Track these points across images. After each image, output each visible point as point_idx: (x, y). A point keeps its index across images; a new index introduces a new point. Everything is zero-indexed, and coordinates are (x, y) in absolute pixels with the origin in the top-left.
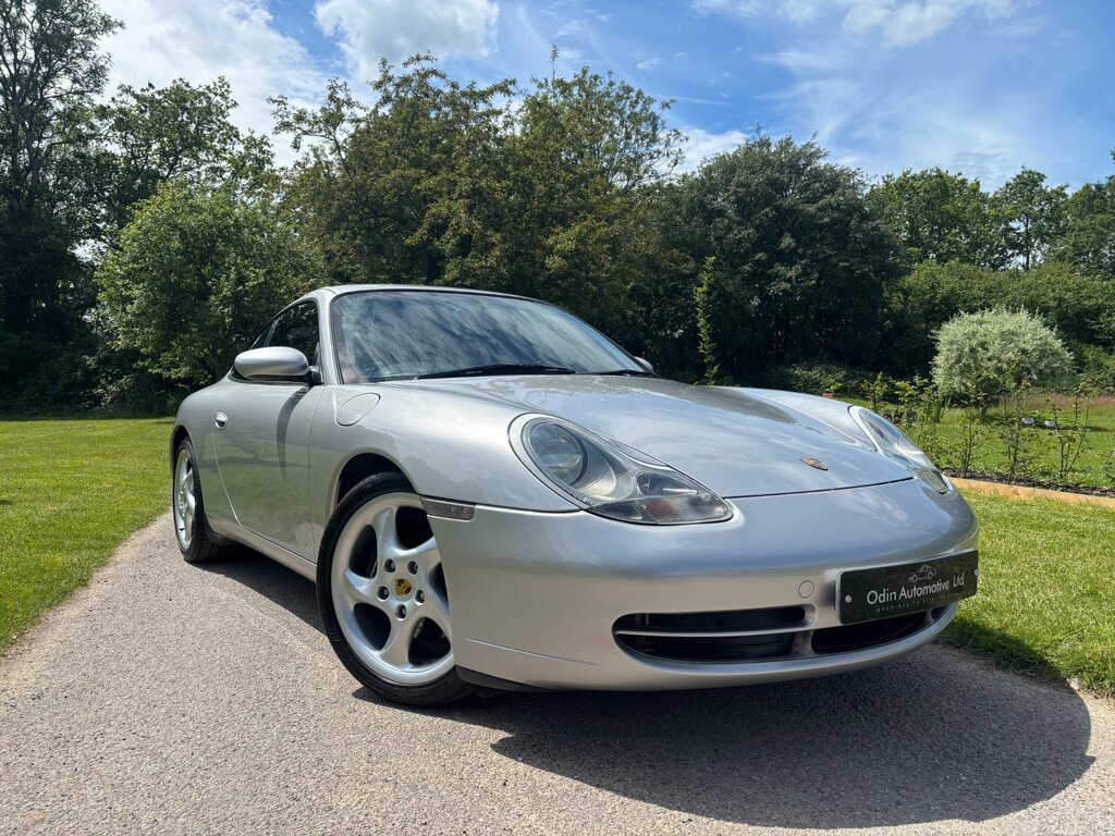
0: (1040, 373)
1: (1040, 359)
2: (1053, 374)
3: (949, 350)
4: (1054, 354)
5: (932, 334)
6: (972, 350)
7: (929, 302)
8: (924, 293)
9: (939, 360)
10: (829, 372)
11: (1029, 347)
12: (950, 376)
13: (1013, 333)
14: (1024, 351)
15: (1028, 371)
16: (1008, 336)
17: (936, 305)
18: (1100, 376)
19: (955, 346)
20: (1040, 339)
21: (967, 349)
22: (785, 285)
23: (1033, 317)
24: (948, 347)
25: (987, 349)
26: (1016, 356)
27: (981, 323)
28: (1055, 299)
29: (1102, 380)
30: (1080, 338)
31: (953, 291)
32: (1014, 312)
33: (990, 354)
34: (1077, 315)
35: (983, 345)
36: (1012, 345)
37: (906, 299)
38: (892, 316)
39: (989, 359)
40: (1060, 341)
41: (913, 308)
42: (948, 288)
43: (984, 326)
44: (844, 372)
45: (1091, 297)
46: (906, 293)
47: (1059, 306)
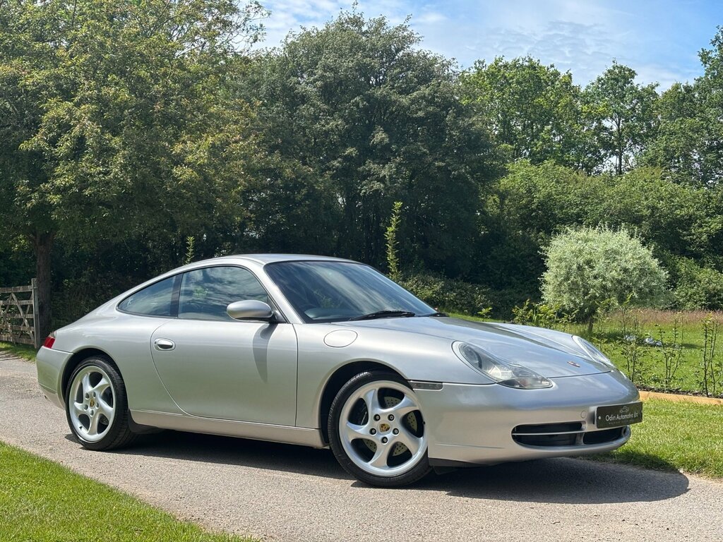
0: (640, 291)
1: (640, 279)
2: (651, 292)
3: (558, 267)
4: (652, 273)
5: (541, 250)
6: (580, 268)
7: (526, 206)
8: (521, 197)
9: (548, 276)
10: (426, 283)
11: (629, 266)
12: (559, 293)
13: (616, 252)
14: (626, 270)
15: (629, 288)
16: (611, 255)
17: (533, 211)
18: (693, 290)
19: (564, 264)
20: (640, 258)
21: (575, 267)
22: (377, 185)
23: (632, 236)
24: (557, 264)
25: (592, 267)
26: (620, 275)
27: (586, 241)
28: (649, 207)
29: (695, 294)
30: (673, 250)
31: (549, 196)
32: (615, 230)
33: (595, 272)
34: (670, 224)
35: (588, 262)
36: (615, 264)
37: (502, 203)
38: (487, 220)
39: (595, 278)
40: (656, 260)
41: (509, 213)
42: (544, 192)
43: (589, 243)
44: (442, 284)
45: (682, 207)
46: (503, 196)
47: (652, 215)
